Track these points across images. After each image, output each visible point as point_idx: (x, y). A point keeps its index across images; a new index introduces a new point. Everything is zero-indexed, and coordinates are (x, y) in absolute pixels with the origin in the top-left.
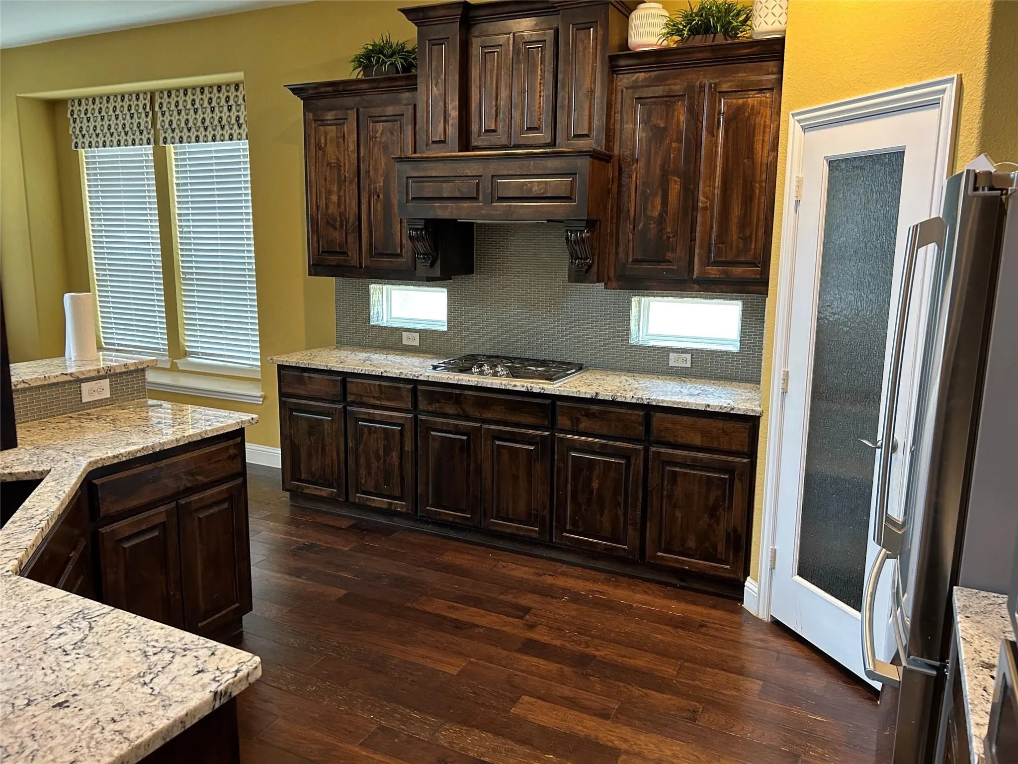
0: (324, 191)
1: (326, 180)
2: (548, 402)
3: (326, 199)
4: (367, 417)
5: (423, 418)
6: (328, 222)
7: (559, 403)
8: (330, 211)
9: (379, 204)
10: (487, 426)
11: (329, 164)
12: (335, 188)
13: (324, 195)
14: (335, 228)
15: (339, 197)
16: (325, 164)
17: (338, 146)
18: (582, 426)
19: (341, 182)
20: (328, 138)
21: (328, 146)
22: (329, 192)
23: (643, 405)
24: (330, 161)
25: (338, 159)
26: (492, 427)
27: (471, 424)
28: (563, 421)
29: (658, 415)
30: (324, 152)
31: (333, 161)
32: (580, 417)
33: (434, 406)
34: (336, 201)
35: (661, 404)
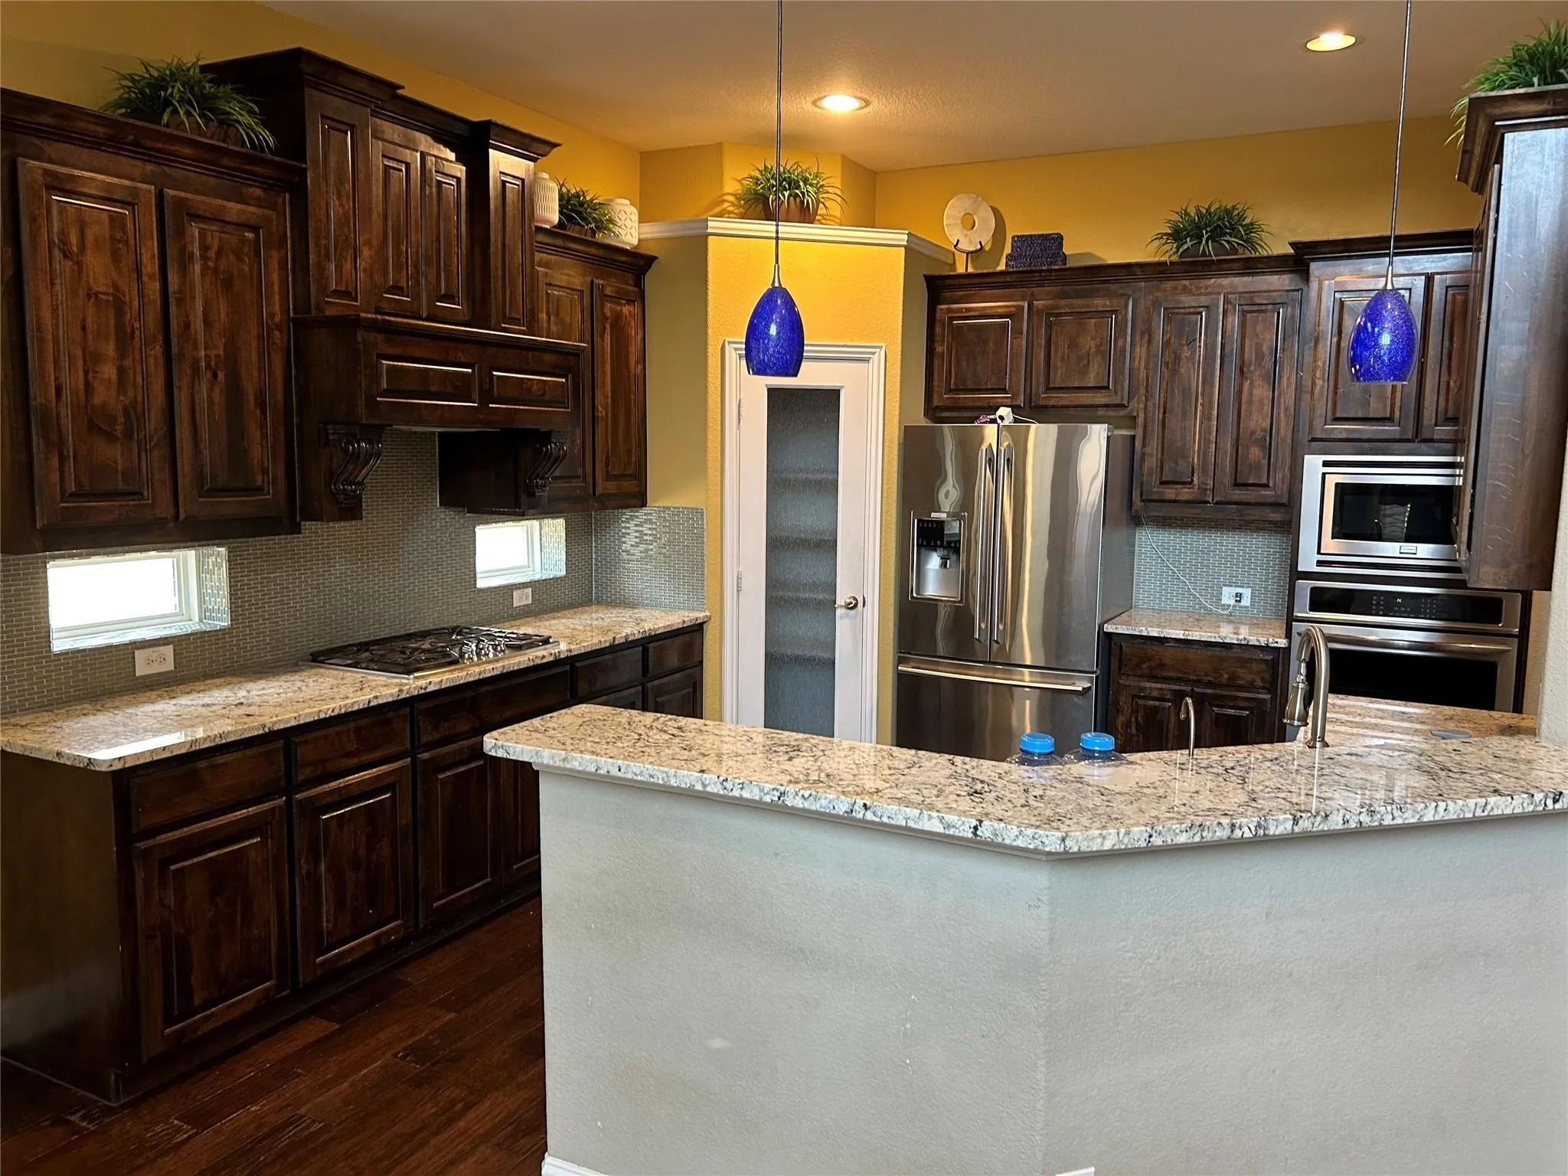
0: (79, 353)
1: (84, 328)
3: (86, 372)
4: (335, 798)
6: (91, 426)
7: (578, 665)
8: (97, 400)
9: (217, 390)
11: (92, 294)
12: (110, 349)
13: (80, 362)
14: (110, 437)
15: (121, 371)
16: (82, 293)
17: (115, 257)
19: (124, 339)
20: (89, 235)
21: (88, 252)
22: (93, 359)
24: (95, 288)
25: (115, 287)
30: (79, 264)
31: (103, 289)
33: (441, 730)
34: (114, 377)
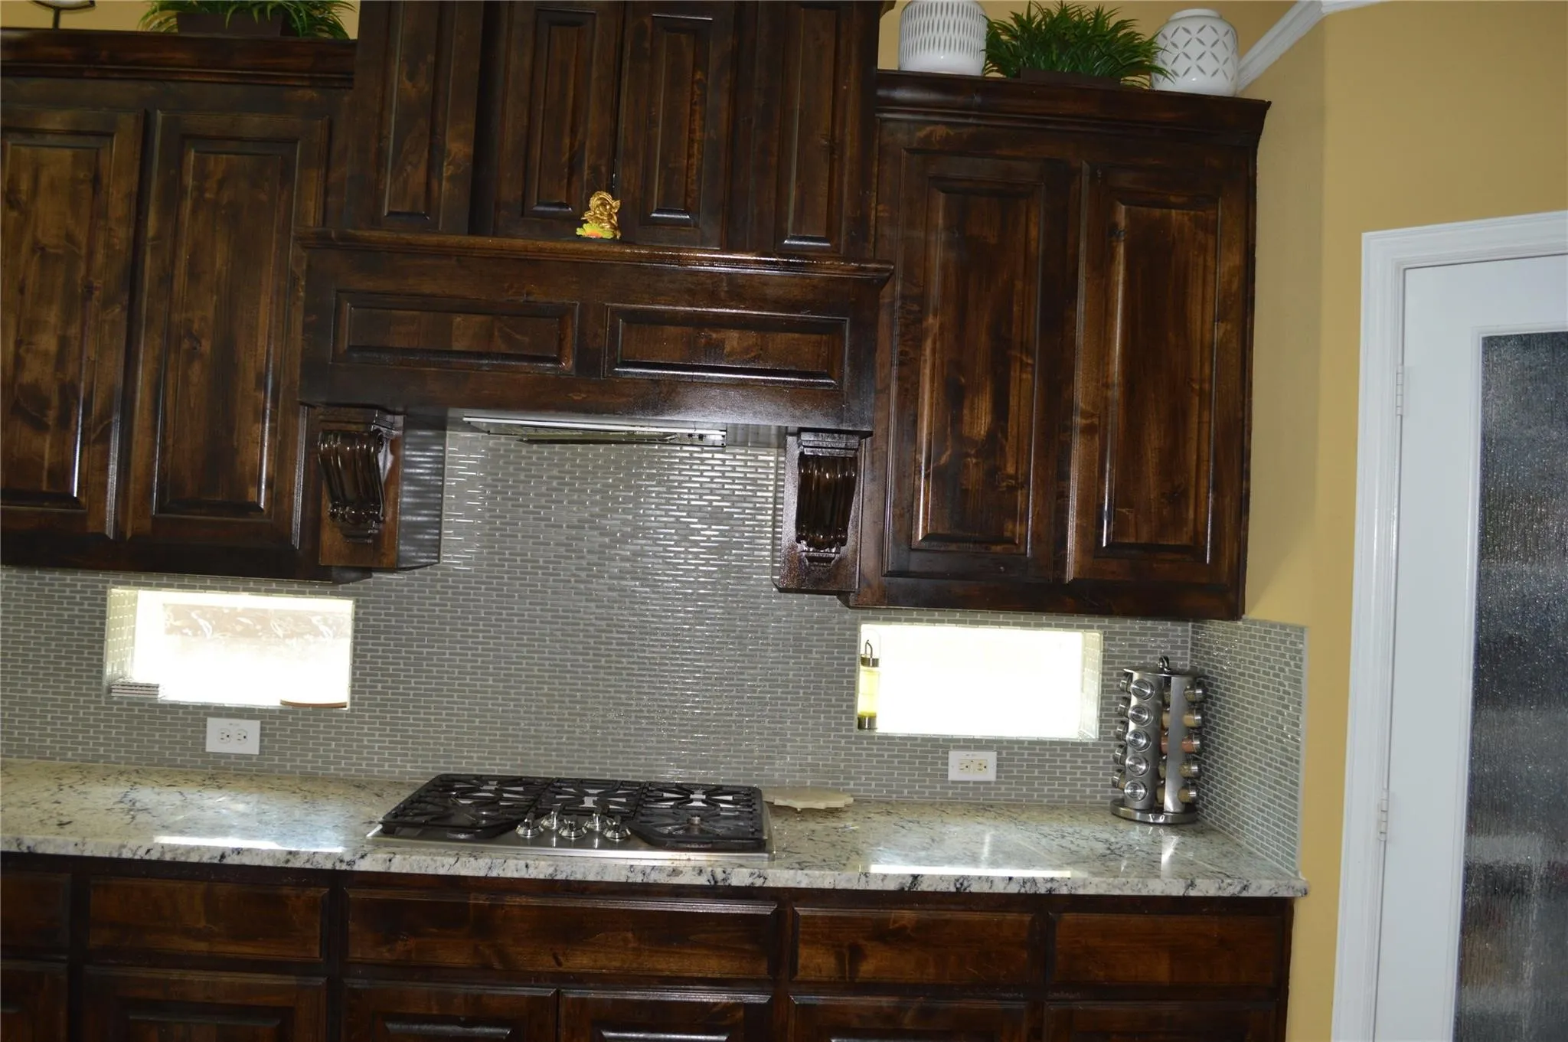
0: (12, 320)
1: (23, 290)
2: (765, 910)
4: (157, 994)
5: (359, 984)
6: (17, 409)
7: (802, 911)
8: (28, 377)
9: (195, 366)
10: (573, 994)
11: (38, 248)
12: (53, 315)
13: (12, 331)
14: (39, 424)
16: (25, 248)
17: (74, 202)
18: (867, 968)
20: (44, 180)
21: (41, 200)
23: (1036, 896)
24: (43, 241)
25: (69, 237)
26: (593, 995)
27: (525, 991)
28: (815, 961)
29: (1069, 917)
30: (26, 214)
31: (53, 241)
32: (861, 942)
33: (400, 946)
34: (53, 348)
35: (1081, 892)
